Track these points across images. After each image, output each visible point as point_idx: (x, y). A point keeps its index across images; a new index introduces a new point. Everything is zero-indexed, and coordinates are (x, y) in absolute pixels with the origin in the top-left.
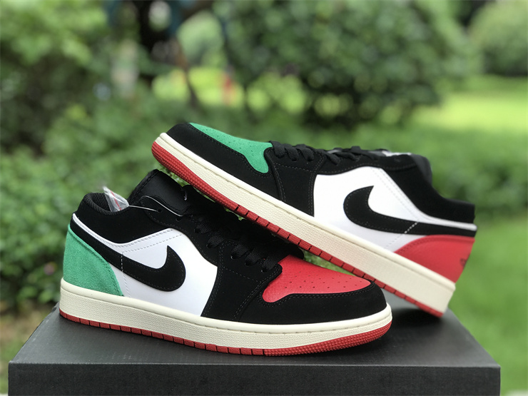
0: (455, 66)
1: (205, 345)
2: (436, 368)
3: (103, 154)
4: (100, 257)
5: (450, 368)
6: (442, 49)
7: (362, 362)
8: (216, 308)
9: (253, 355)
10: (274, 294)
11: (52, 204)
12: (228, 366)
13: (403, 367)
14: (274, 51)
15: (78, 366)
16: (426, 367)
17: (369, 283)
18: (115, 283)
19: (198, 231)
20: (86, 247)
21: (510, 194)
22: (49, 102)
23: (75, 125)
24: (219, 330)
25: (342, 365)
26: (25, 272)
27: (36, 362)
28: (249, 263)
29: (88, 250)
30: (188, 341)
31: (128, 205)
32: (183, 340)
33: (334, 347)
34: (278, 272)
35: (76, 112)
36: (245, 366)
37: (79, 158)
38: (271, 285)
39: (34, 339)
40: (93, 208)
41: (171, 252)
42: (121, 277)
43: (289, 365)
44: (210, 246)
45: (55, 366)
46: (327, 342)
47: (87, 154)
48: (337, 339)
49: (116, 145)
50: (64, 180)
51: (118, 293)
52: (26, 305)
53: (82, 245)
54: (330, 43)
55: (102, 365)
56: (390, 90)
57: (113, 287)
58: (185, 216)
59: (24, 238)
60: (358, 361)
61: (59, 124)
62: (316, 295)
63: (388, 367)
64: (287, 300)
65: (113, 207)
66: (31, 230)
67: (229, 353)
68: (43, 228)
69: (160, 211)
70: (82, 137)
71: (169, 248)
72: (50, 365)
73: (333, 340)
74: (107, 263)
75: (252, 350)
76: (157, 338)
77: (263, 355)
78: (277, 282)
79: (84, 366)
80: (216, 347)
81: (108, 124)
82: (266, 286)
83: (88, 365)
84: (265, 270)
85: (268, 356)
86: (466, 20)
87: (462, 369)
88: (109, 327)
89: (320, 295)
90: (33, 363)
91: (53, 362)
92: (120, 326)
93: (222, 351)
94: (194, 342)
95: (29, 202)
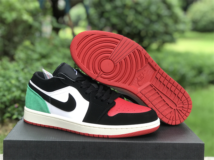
0: (181, 27)
1: (84, 133)
2: (178, 143)
3: (38, 60)
4: (41, 97)
5: (184, 143)
6: (176, 20)
7: (148, 141)
8: (88, 119)
9: (103, 138)
10: (112, 113)
11: (17, 79)
12: (94, 142)
13: (165, 143)
14: (108, 19)
15: (32, 141)
16: (174, 143)
17: (151, 109)
18: (47, 108)
19: (81, 87)
20: (35, 94)
21: (203, 78)
22: (16, 39)
23: (26, 48)
24: (90, 127)
25: (140, 142)
26: (6, 107)
27: (15, 139)
28: (102, 101)
29: (36, 95)
30: (77, 132)
31: (53, 77)
32: (75, 131)
33: (137, 135)
34: (114, 104)
35: (27, 43)
36: (100, 142)
37: (28, 61)
38: (111, 110)
39: (14, 131)
40: (38, 78)
41: (70, 96)
42: (49, 106)
43: (118, 142)
44: (86, 93)
45: (22, 141)
46: (134, 133)
47: (32, 60)
48: (138, 132)
49: (43, 56)
50: (23, 70)
51: (48, 112)
52: (7, 120)
53: (34, 93)
54: (131, 16)
55: (42, 141)
56: (154, 36)
57: (46, 110)
58: (76, 81)
59: (6, 93)
60: (146, 140)
61: (20, 48)
62: (129, 113)
63: (159, 143)
64: (118, 115)
65: (47, 78)
66: (9, 90)
67: (94, 137)
68: (14, 89)
69: (66, 79)
70: (30, 52)
71: (69, 94)
72: (20, 141)
73: (136, 132)
74: (44, 100)
75: (103, 135)
76: (64, 131)
77: (108, 137)
78: (113, 108)
79: (34, 141)
80: (89, 134)
81: (40, 48)
82: (109, 110)
83: (36, 141)
84: (109, 103)
85: (110, 138)
86: (185, 8)
87: (188, 144)
88: (44, 126)
89: (131, 113)
90: (14, 140)
91: (22, 139)
92: (49, 126)
93: (91, 136)
94: (79, 132)
95: (8, 79)
